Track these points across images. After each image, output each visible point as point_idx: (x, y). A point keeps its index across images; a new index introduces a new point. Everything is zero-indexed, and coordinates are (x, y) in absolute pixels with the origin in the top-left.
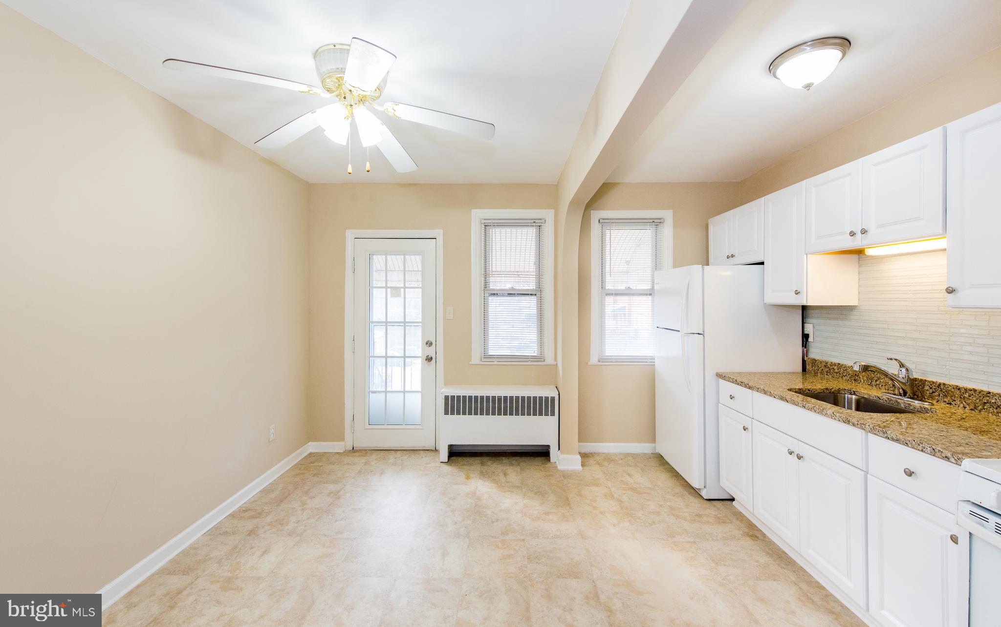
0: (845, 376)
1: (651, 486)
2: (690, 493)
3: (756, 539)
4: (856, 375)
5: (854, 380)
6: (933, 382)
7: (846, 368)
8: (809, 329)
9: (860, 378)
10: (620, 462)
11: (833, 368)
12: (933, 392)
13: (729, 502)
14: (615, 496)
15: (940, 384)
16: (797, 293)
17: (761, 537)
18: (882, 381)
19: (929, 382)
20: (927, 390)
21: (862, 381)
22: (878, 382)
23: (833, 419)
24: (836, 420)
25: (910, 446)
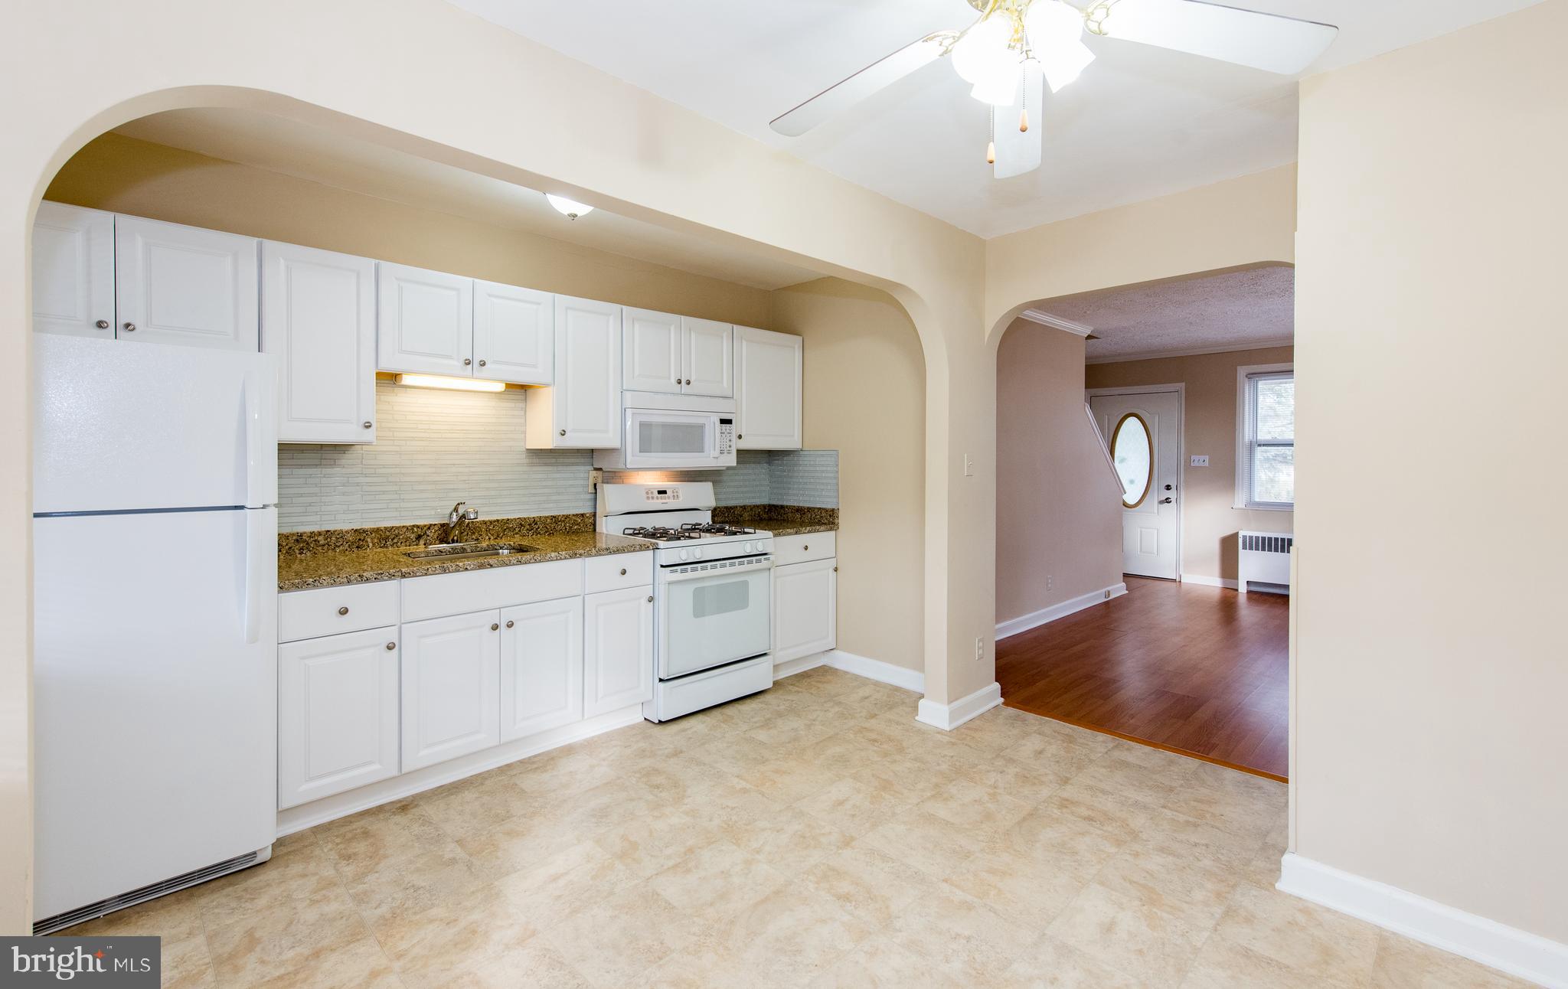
0: (339, 546)
4: (360, 540)
5: (357, 547)
7: (341, 535)
9: (367, 542)
11: (315, 541)
16: (368, 426)
18: (401, 537)
21: (371, 545)
22: (395, 541)
23: (557, 560)
24: (561, 559)
25: (626, 551)
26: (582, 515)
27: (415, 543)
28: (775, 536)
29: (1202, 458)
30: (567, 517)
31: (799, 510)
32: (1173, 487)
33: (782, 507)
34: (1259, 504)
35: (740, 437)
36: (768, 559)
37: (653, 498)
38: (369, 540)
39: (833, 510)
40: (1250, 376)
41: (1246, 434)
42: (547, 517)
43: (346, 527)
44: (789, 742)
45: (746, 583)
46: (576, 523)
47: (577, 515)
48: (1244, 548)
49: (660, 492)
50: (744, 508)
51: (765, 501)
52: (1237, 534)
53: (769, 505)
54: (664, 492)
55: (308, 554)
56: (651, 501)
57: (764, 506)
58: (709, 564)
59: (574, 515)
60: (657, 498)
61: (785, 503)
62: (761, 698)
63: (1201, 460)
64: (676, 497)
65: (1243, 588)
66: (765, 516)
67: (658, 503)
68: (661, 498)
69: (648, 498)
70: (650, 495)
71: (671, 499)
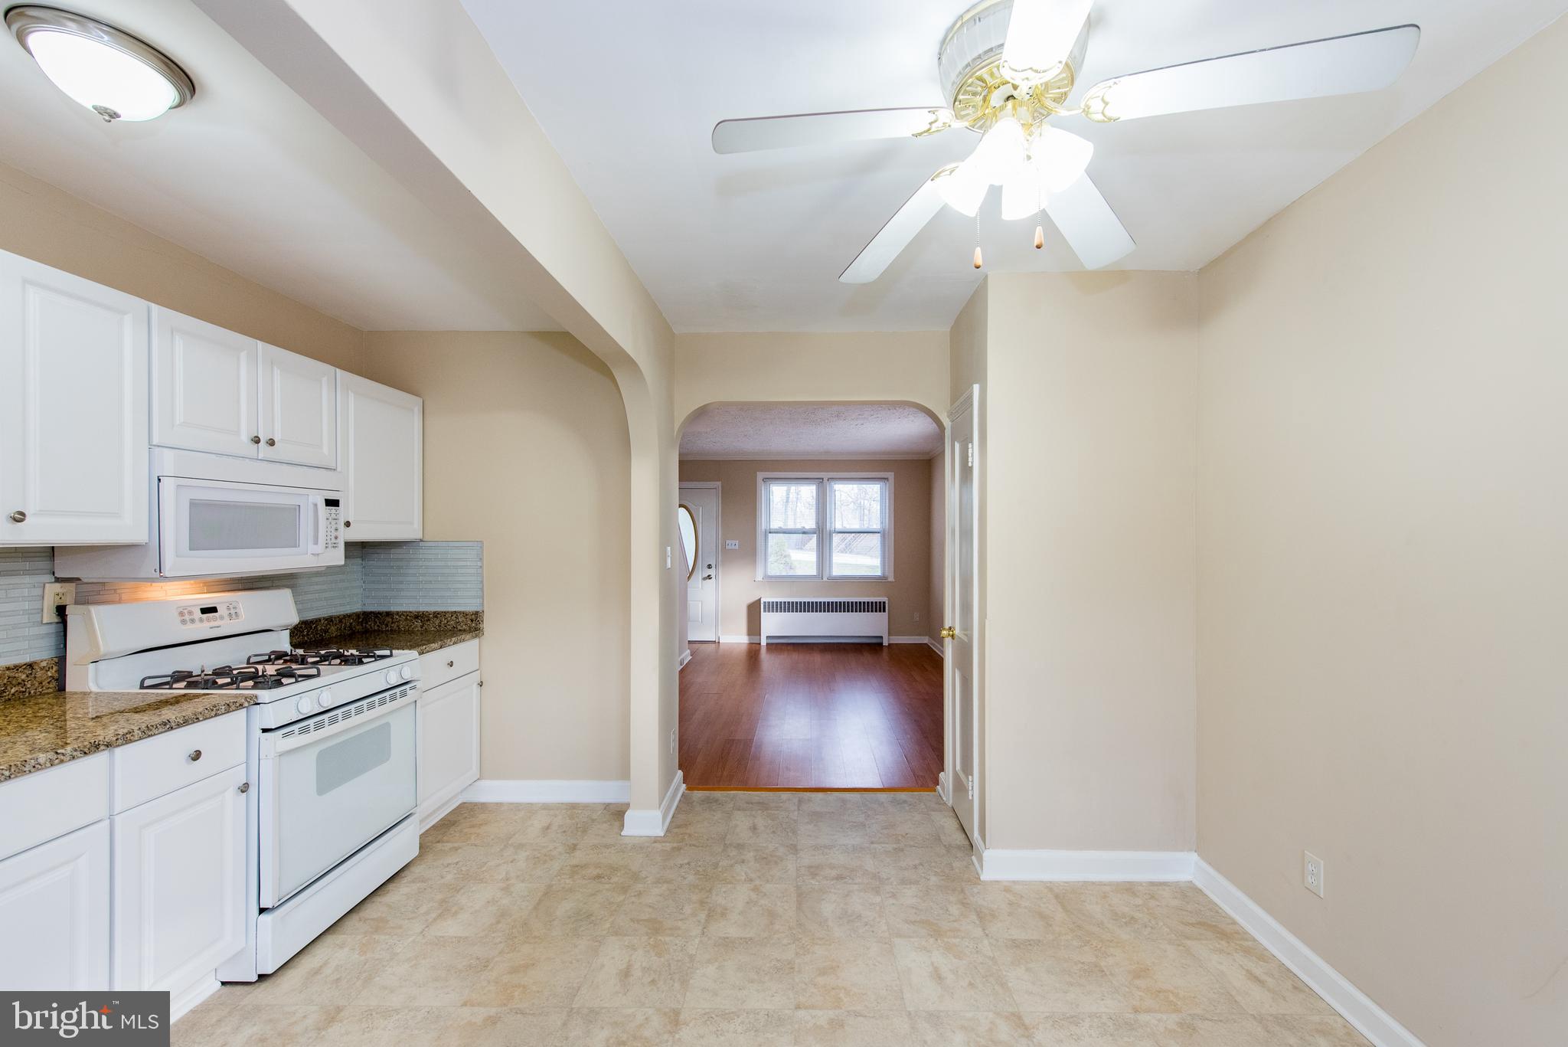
25: (201, 719)
26: (28, 666)
28: (420, 654)
29: (734, 542)
31: (419, 616)
32: (713, 566)
33: (388, 614)
34: (771, 577)
35: (348, 524)
36: (414, 687)
37: (193, 621)
39: (477, 613)
40: (765, 480)
41: (762, 525)
44: (498, 922)
45: (388, 724)
46: (15, 682)
47: (18, 667)
48: (765, 611)
49: (204, 611)
50: (330, 620)
51: (357, 608)
52: (760, 599)
53: (364, 613)
54: (214, 610)
56: (190, 626)
57: (358, 615)
58: (338, 713)
59: (9, 668)
60: (201, 620)
61: (393, 609)
62: (408, 876)
63: (733, 544)
64: (233, 615)
65: (764, 642)
66: (360, 627)
67: (205, 627)
68: (208, 620)
69: (184, 622)
70: (187, 617)
71: (227, 620)
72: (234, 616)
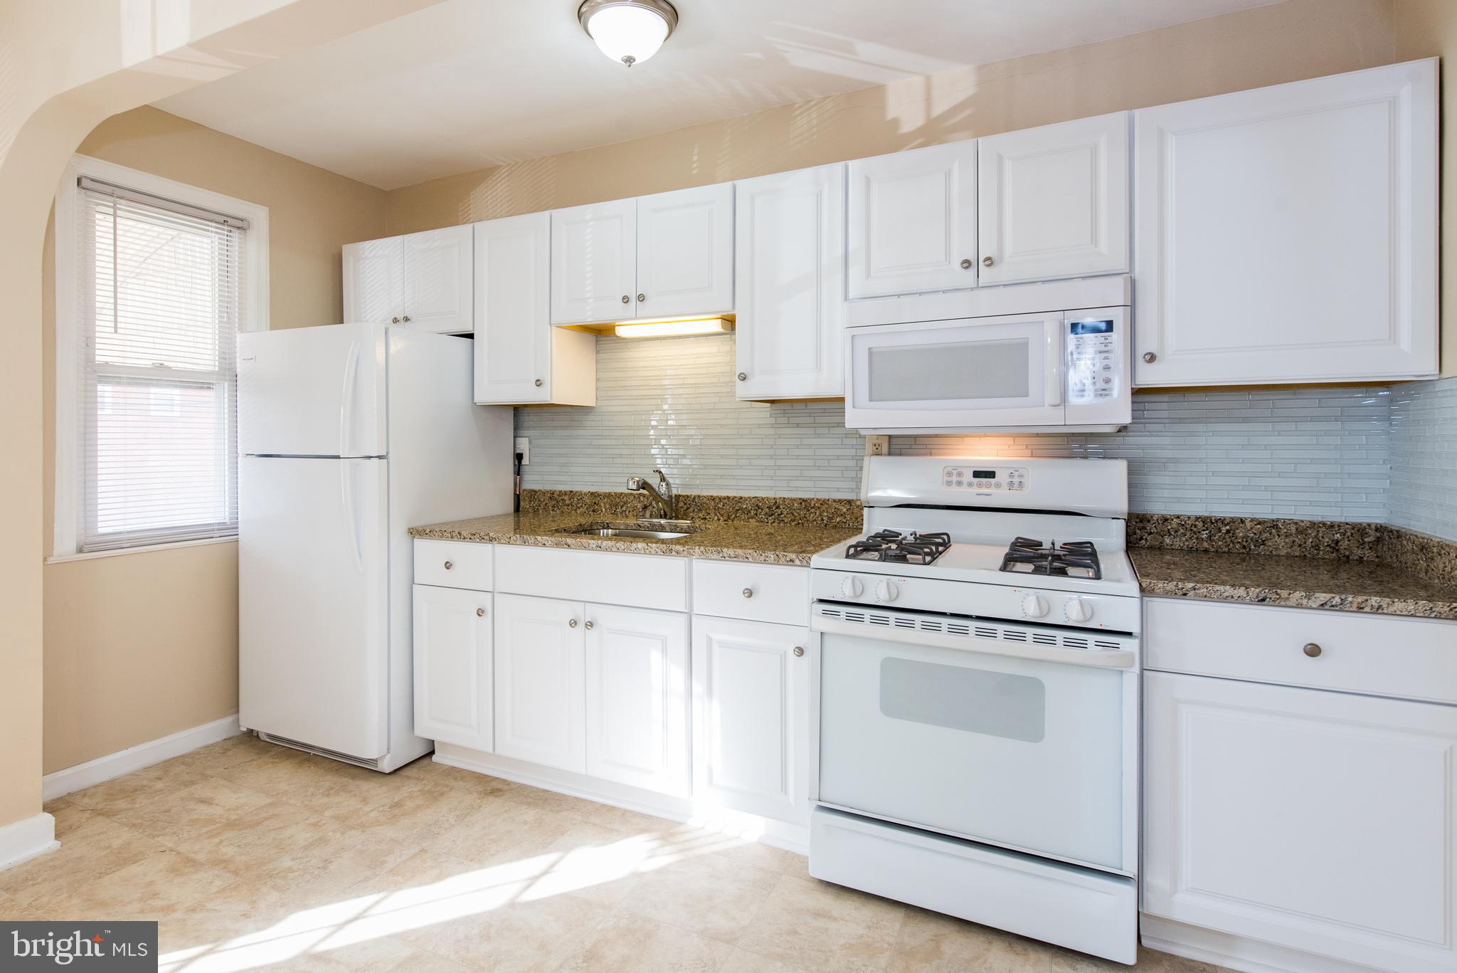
0: (579, 508)
1: (269, 801)
2: (354, 777)
3: (501, 793)
4: (595, 503)
5: (593, 511)
6: (688, 496)
7: (581, 497)
8: (524, 445)
10: (160, 785)
11: (563, 500)
12: (688, 508)
13: (426, 761)
14: (200, 857)
15: (695, 497)
16: (539, 383)
17: (505, 788)
19: (683, 496)
20: (682, 507)
21: (604, 510)
22: (624, 509)
23: (645, 553)
24: (650, 553)
25: (751, 560)
26: (849, 502)
27: (641, 514)
30: (824, 502)
36: (1116, 646)
37: (959, 483)
38: (602, 505)
42: (793, 500)
43: (586, 489)
45: (1036, 687)
46: (837, 512)
47: (840, 501)
49: (977, 474)
50: (1274, 525)
54: (991, 475)
55: (558, 512)
56: (955, 488)
58: (918, 618)
59: (834, 501)
60: (970, 485)
66: (1368, 555)
67: (972, 493)
68: (980, 485)
69: (949, 483)
70: (954, 479)
71: (1004, 491)
72: (1016, 486)
